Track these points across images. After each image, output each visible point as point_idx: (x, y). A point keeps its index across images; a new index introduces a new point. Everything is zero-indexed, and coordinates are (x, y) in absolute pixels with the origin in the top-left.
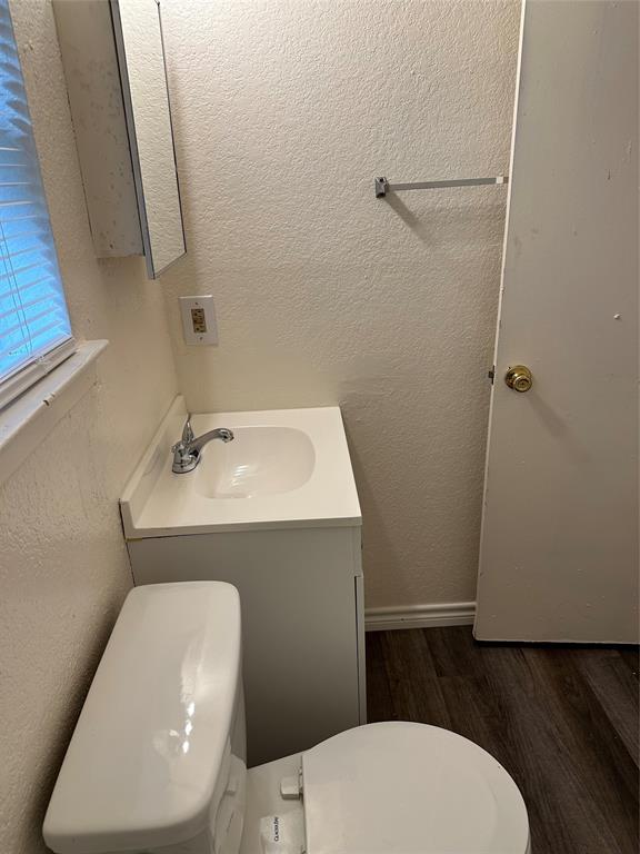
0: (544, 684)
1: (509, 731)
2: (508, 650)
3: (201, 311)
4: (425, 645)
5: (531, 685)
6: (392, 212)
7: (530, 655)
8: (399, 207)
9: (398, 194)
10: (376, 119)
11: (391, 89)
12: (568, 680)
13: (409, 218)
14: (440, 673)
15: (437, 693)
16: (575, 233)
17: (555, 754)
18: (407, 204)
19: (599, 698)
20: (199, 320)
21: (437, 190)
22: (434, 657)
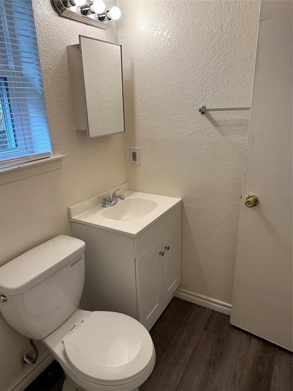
0: (250, 355)
1: (217, 364)
2: (245, 335)
3: (135, 153)
4: (209, 316)
5: (243, 353)
6: (207, 120)
7: (254, 341)
8: (210, 119)
9: (210, 112)
10: (202, 82)
11: (208, 70)
12: (264, 360)
13: (215, 123)
14: (206, 329)
15: (198, 335)
16: (282, 135)
17: (230, 383)
18: (214, 117)
19: (273, 374)
20: (134, 156)
21: (227, 112)
22: (208, 322)
